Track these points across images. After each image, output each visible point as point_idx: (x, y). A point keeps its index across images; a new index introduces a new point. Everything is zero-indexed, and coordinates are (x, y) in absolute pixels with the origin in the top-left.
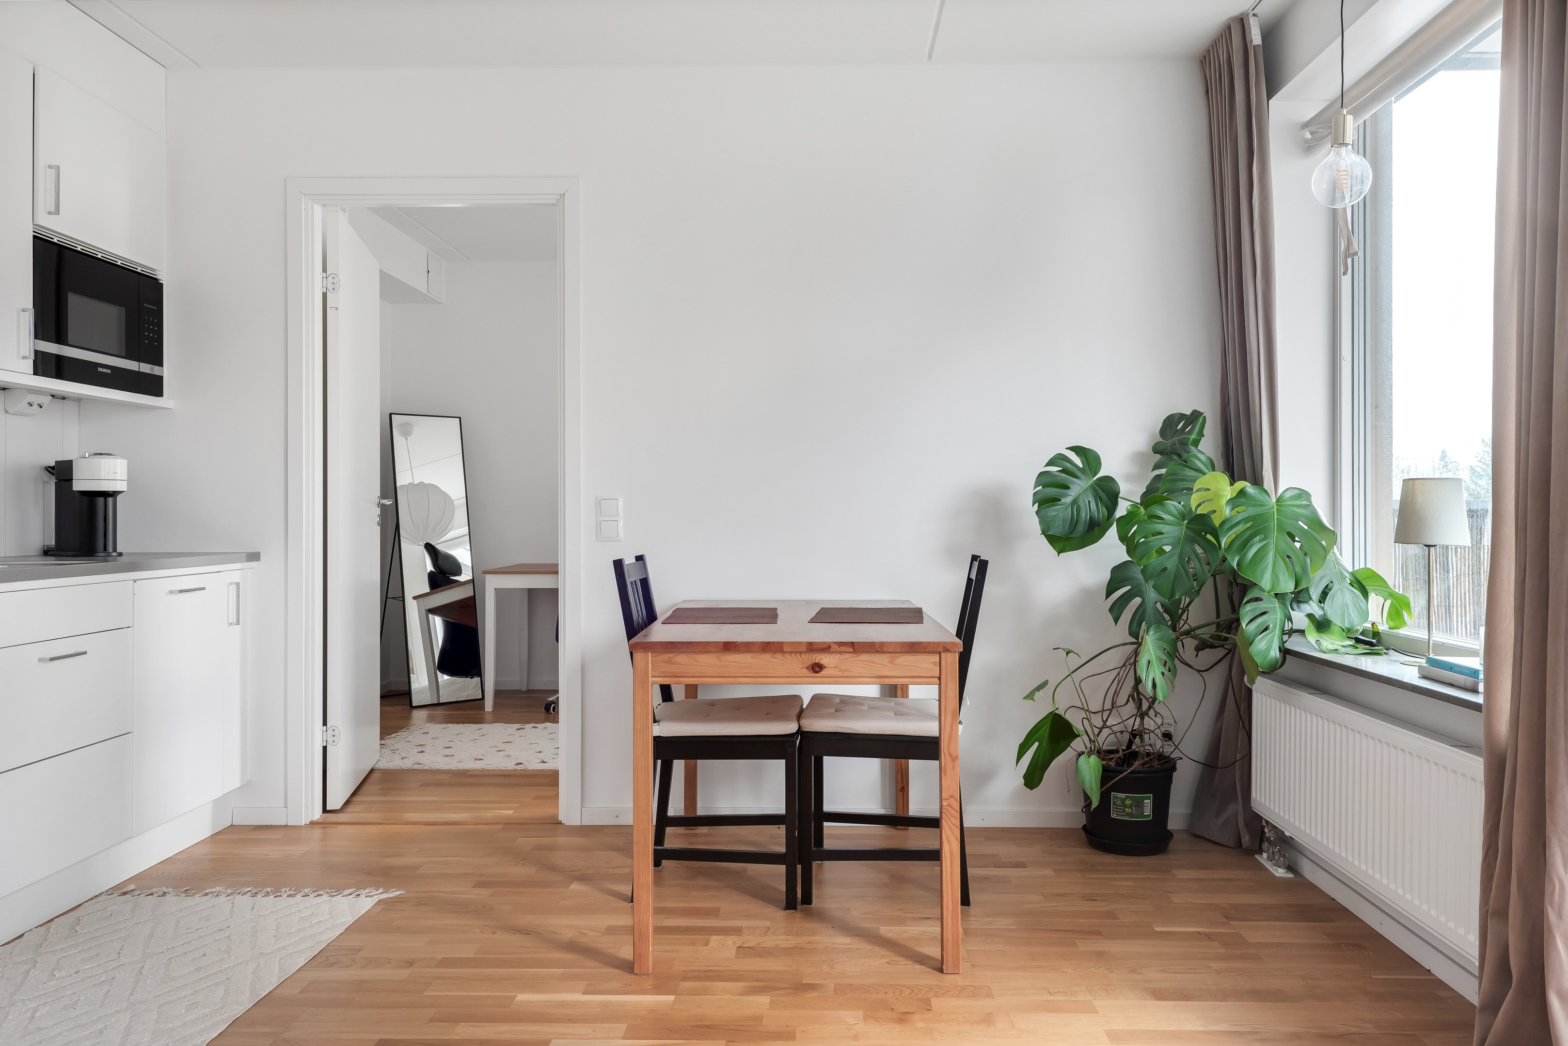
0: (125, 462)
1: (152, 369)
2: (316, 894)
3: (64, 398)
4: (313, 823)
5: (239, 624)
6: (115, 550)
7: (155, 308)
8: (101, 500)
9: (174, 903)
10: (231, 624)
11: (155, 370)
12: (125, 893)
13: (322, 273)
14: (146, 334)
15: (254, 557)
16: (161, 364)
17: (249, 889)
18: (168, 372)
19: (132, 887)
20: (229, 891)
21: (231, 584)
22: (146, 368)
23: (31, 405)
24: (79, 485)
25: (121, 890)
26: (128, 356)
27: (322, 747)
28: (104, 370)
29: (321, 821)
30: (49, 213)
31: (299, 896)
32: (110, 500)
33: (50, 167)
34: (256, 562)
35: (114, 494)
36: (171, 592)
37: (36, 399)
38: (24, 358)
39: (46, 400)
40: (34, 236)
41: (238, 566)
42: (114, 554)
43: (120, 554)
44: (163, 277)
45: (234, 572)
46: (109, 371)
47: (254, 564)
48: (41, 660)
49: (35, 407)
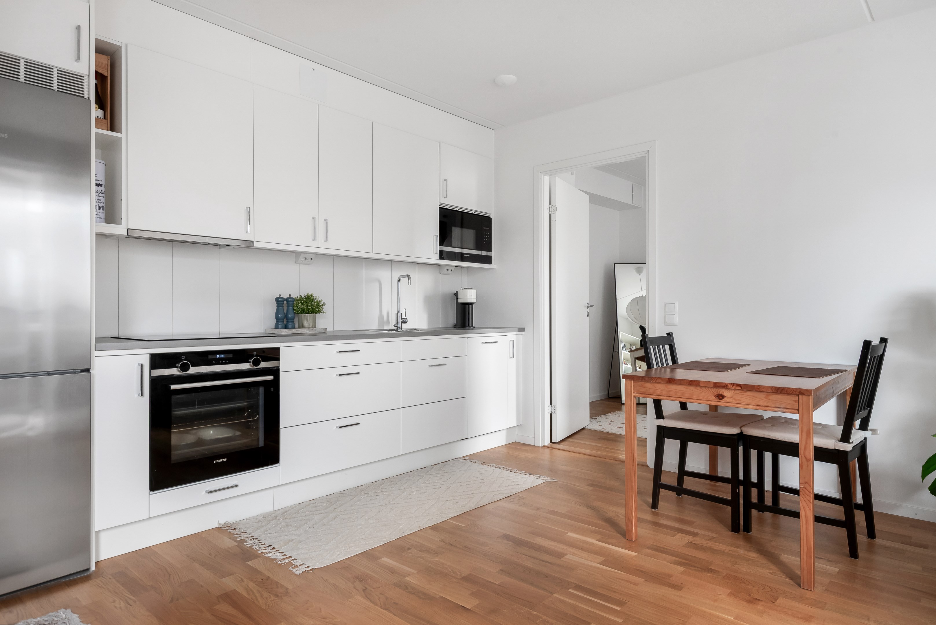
0: (475, 291)
1: (487, 253)
2: (525, 474)
3: (462, 267)
4: (544, 446)
5: (514, 358)
6: (472, 326)
7: (488, 229)
8: (467, 306)
9: (477, 467)
10: (511, 357)
11: (488, 254)
12: (464, 460)
13: (549, 206)
14: (485, 239)
15: (522, 330)
16: (490, 250)
17: (503, 467)
18: (494, 254)
19: (467, 458)
20: (497, 466)
21: (511, 341)
22: (484, 253)
23: (448, 270)
24: (461, 301)
25: (464, 459)
26: (477, 249)
27: (550, 414)
28: (467, 255)
29: (549, 446)
30: (444, 198)
31: (518, 473)
32: (471, 306)
33: (444, 180)
34: (523, 332)
35: (472, 304)
36: (483, 343)
37: (449, 268)
38: (435, 253)
39: (453, 268)
40: (439, 207)
41: (515, 333)
42: (472, 327)
43: (474, 327)
44: (492, 216)
45: (513, 336)
46: (469, 256)
47: (523, 333)
48: (429, 366)
49: (449, 271)
